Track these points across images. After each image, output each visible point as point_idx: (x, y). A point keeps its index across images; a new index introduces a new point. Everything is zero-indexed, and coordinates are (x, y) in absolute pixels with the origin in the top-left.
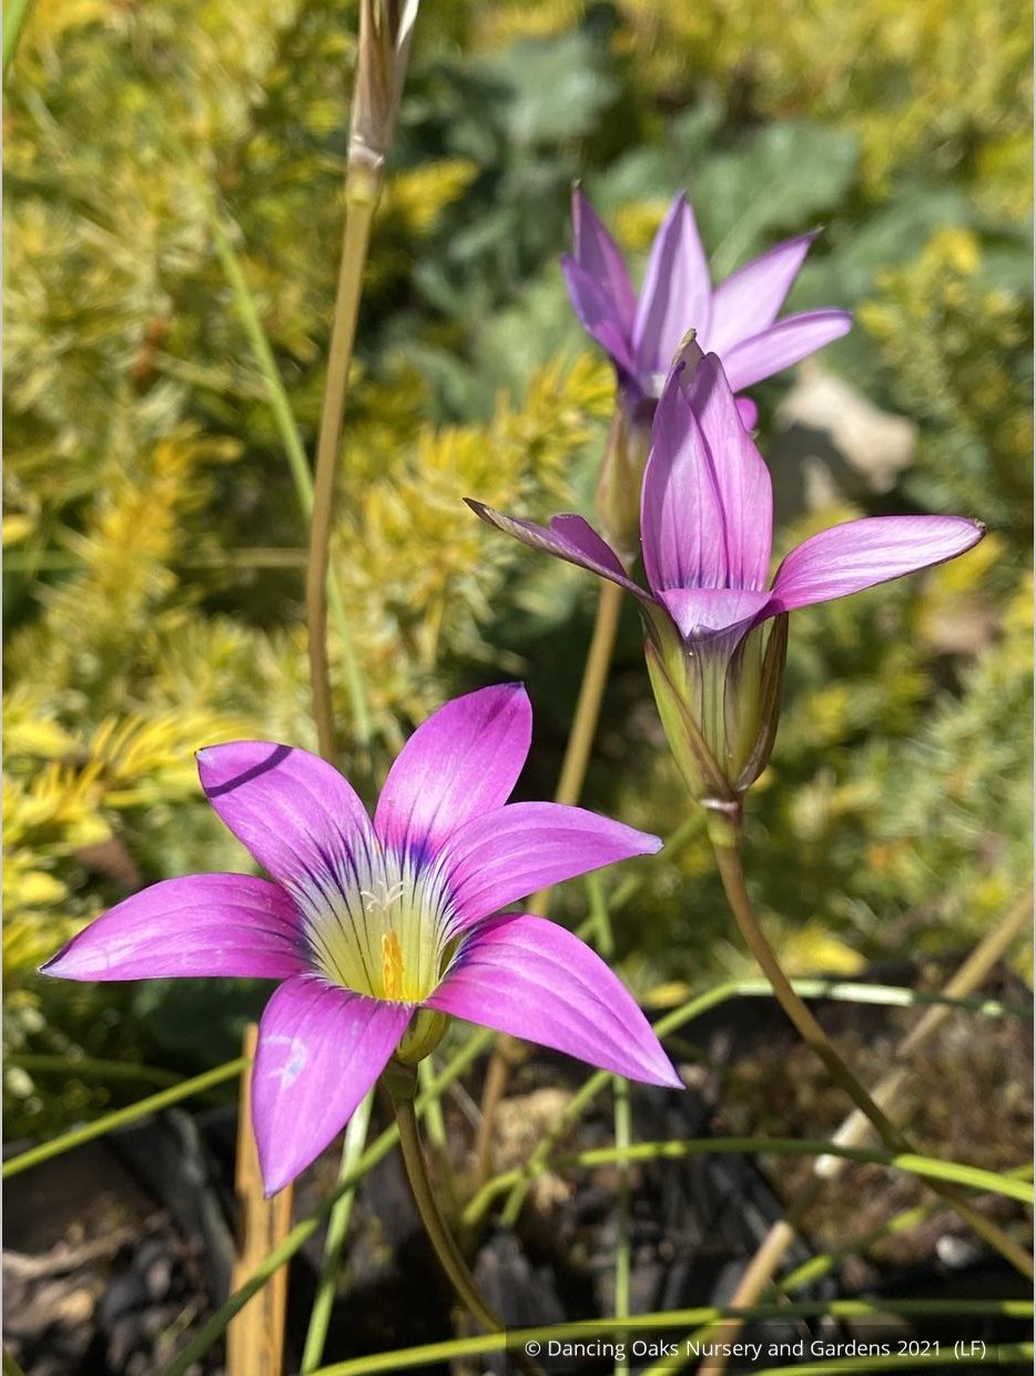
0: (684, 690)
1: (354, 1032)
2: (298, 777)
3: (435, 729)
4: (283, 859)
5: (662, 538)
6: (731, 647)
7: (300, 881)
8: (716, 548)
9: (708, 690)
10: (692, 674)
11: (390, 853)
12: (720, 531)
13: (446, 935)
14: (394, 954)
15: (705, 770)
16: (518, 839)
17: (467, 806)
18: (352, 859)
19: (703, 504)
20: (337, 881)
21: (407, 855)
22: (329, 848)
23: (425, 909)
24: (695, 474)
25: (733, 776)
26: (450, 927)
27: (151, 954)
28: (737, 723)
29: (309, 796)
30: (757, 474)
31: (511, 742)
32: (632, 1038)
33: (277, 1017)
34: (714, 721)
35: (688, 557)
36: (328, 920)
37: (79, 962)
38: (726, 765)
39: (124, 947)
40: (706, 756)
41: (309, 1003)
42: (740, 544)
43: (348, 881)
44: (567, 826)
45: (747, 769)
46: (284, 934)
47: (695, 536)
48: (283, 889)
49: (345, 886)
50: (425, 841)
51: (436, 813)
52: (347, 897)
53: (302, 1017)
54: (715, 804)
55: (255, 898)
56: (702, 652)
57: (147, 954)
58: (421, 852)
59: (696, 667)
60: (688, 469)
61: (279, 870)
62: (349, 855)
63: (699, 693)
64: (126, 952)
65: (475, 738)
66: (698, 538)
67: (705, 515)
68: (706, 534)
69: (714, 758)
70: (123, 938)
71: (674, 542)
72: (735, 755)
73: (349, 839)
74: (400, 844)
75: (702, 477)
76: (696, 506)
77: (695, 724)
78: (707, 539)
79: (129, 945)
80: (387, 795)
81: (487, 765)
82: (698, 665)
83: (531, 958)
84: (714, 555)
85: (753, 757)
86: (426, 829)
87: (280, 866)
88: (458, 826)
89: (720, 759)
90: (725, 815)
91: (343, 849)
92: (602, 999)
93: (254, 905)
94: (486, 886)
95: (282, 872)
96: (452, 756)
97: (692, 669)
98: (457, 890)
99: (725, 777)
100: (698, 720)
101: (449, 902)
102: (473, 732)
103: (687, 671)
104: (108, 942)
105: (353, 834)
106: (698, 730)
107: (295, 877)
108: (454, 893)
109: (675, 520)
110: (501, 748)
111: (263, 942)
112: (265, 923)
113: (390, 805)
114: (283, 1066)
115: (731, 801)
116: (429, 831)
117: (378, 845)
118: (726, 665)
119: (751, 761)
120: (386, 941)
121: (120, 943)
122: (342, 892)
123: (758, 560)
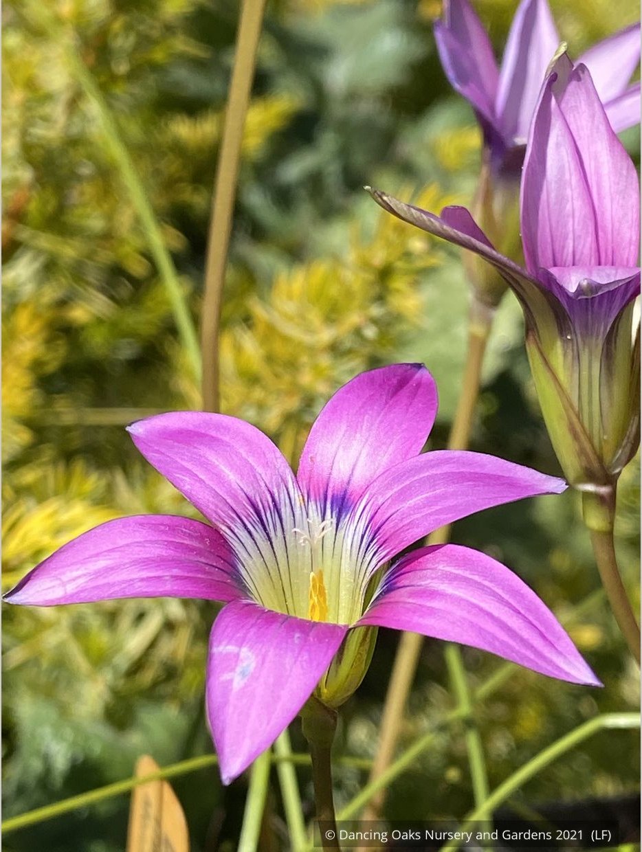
0: (562, 375)
1: (296, 641)
2: (226, 438)
3: (349, 395)
4: (217, 506)
5: (539, 234)
6: (605, 329)
7: (233, 526)
8: (588, 245)
9: (585, 373)
10: (570, 357)
11: (312, 506)
12: (591, 229)
13: (370, 569)
14: (320, 593)
15: (582, 452)
16: (432, 481)
17: (384, 460)
18: (277, 509)
19: (575, 204)
20: (265, 529)
21: (329, 506)
22: (258, 500)
23: (346, 555)
24: (567, 176)
25: (607, 458)
26: (374, 561)
27: (106, 581)
28: (611, 405)
29: (237, 454)
30: (624, 172)
31: (420, 405)
32: (552, 645)
33: (224, 632)
34: (590, 402)
35: (562, 255)
36: (258, 565)
37: (38, 592)
38: (601, 448)
39: (79, 577)
40: (583, 437)
41: (253, 621)
42: (610, 236)
43: (275, 530)
44: (478, 470)
45: (620, 451)
46: (221, 567)
47: (568, 234)
48: (219, 533)
49: (272, 534)
50: (346, 491)
51: (355, 466)
52: (274, 545)
53: (248, 631)
54: (590, 488)
55: (196, 538)
56: (579, 335)
57: (101, 581)
58: (341, 504)
59: (573, 350)
60: (561, 170)
61: (214, 515)
62: (275, 505)
63: (576, 375)
64: (81, 581)
65: (387, 403)
66: (571, 236)
67: (577, 214)
68: (578, 233)
69: (590, 439)
70: (78, 569)
71: (549, 240)
72: (609, 437)
73: (275, 491)
74: (322, 496)
75: (574, 179)
76: (569, 207)
77: (573, 408)
78: (580, 236)
79: (85, 575)
80: (308, 452)
81: (400, 425)
82: (575, 348)
83: (453, 578)
84: (586, 251)
85: (625, 441)
86: (346, 480)
87: (216, 512)
88: (375, 477)
89: (596, 441)
90: (600, 498)
91: (270, 500)
92: (522, 612)
93: (196, 544)
94: (406, 522)
95: (217, 518)
96: (367, 417)
97: (569, 351)
98: (379, 528)
99: (600, 459)
100: (576, 403)
101: (372, 541)
102: (384, 397)
103: (565, 355)
104: (64, 573)
105: (278, 486)
106: (574, 412)
107: (229, 522)
108: (376, 533)
109: (550, 220)
110: (411, 410)
111: (205, 573)
112: (207, 558)
113: (312, 461)
114: (233, 670)
115: (605, 484)
116: (348, 483)
117: (301, 497)
118: (600, 347)
119: (624, 444)
120: (314, 579)
121: (75, 574)
122: (270, 539)
123: (627, 251)
